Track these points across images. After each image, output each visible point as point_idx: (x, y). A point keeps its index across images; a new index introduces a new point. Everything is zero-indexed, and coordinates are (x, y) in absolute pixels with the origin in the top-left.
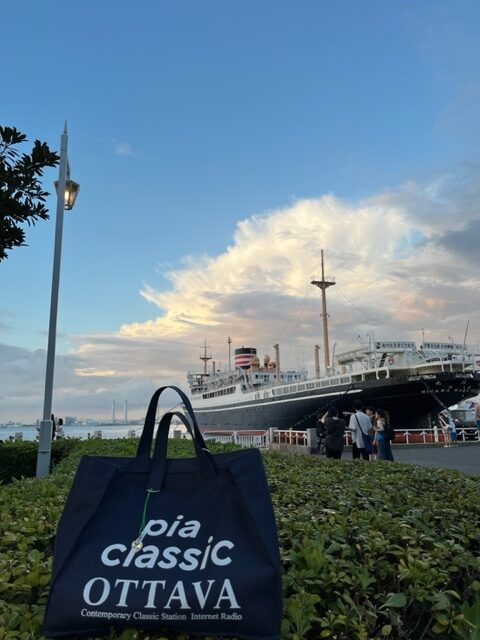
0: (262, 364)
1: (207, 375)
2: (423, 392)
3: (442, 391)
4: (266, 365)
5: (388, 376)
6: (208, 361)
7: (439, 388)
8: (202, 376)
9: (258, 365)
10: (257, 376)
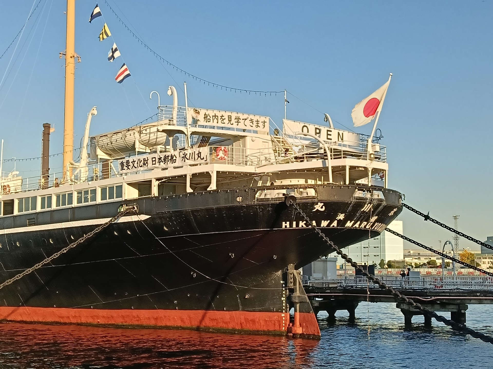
2: (285, 225)
3: (324, 224)
5: (213, 186)
7: (319, 216)
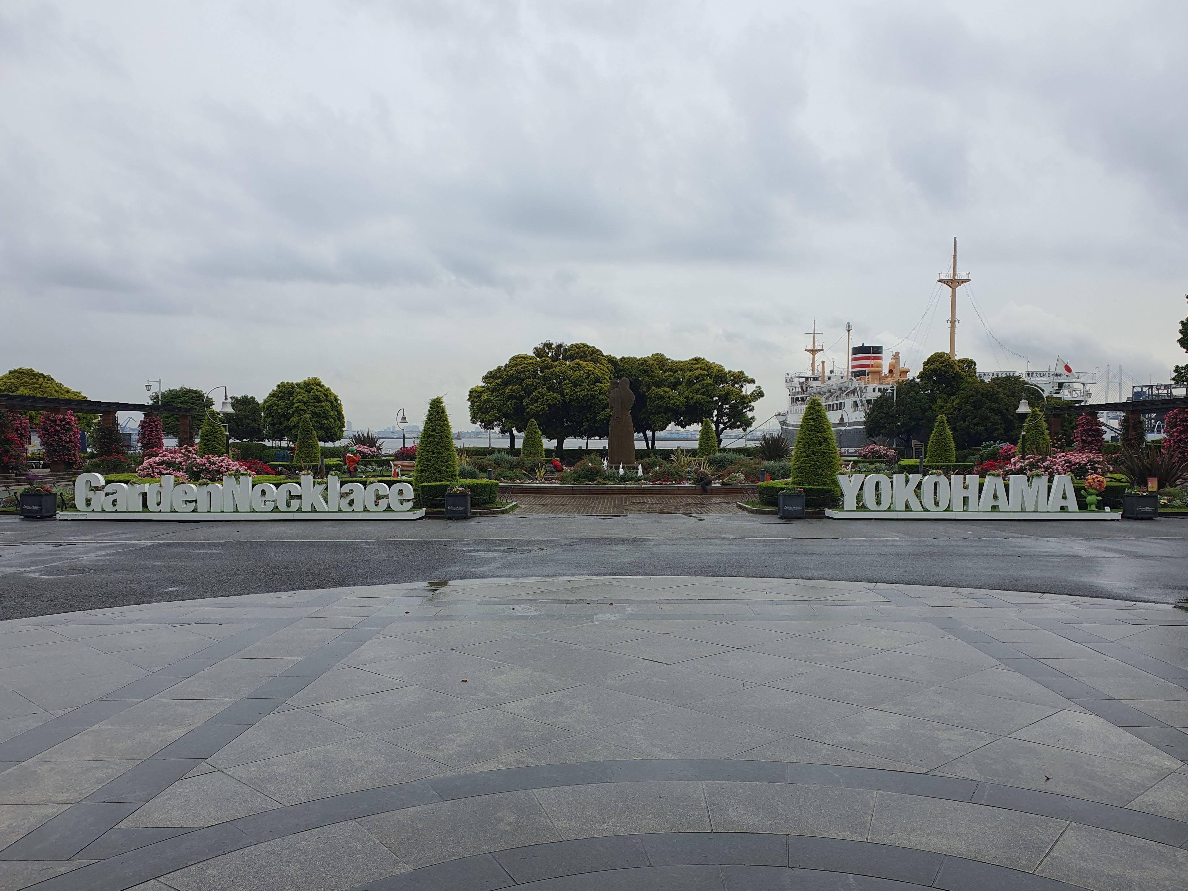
0: (885, 371)
1: (815, 379)
4: (891, 371)
6: (818, 355)
8: (807, 379)
9: (880, 373)
10: (874, 390)
